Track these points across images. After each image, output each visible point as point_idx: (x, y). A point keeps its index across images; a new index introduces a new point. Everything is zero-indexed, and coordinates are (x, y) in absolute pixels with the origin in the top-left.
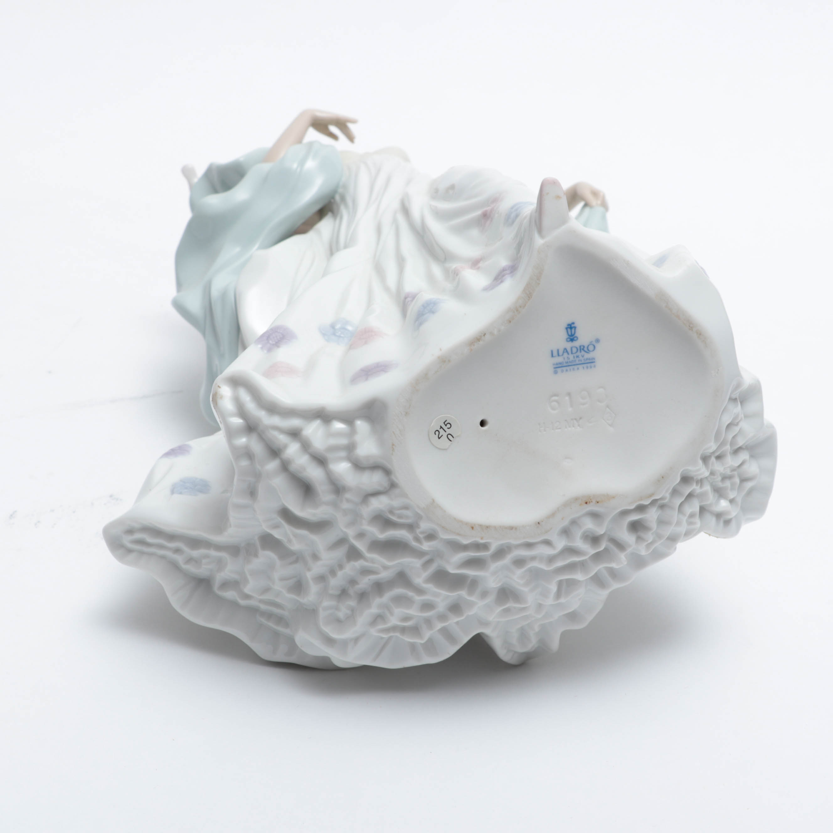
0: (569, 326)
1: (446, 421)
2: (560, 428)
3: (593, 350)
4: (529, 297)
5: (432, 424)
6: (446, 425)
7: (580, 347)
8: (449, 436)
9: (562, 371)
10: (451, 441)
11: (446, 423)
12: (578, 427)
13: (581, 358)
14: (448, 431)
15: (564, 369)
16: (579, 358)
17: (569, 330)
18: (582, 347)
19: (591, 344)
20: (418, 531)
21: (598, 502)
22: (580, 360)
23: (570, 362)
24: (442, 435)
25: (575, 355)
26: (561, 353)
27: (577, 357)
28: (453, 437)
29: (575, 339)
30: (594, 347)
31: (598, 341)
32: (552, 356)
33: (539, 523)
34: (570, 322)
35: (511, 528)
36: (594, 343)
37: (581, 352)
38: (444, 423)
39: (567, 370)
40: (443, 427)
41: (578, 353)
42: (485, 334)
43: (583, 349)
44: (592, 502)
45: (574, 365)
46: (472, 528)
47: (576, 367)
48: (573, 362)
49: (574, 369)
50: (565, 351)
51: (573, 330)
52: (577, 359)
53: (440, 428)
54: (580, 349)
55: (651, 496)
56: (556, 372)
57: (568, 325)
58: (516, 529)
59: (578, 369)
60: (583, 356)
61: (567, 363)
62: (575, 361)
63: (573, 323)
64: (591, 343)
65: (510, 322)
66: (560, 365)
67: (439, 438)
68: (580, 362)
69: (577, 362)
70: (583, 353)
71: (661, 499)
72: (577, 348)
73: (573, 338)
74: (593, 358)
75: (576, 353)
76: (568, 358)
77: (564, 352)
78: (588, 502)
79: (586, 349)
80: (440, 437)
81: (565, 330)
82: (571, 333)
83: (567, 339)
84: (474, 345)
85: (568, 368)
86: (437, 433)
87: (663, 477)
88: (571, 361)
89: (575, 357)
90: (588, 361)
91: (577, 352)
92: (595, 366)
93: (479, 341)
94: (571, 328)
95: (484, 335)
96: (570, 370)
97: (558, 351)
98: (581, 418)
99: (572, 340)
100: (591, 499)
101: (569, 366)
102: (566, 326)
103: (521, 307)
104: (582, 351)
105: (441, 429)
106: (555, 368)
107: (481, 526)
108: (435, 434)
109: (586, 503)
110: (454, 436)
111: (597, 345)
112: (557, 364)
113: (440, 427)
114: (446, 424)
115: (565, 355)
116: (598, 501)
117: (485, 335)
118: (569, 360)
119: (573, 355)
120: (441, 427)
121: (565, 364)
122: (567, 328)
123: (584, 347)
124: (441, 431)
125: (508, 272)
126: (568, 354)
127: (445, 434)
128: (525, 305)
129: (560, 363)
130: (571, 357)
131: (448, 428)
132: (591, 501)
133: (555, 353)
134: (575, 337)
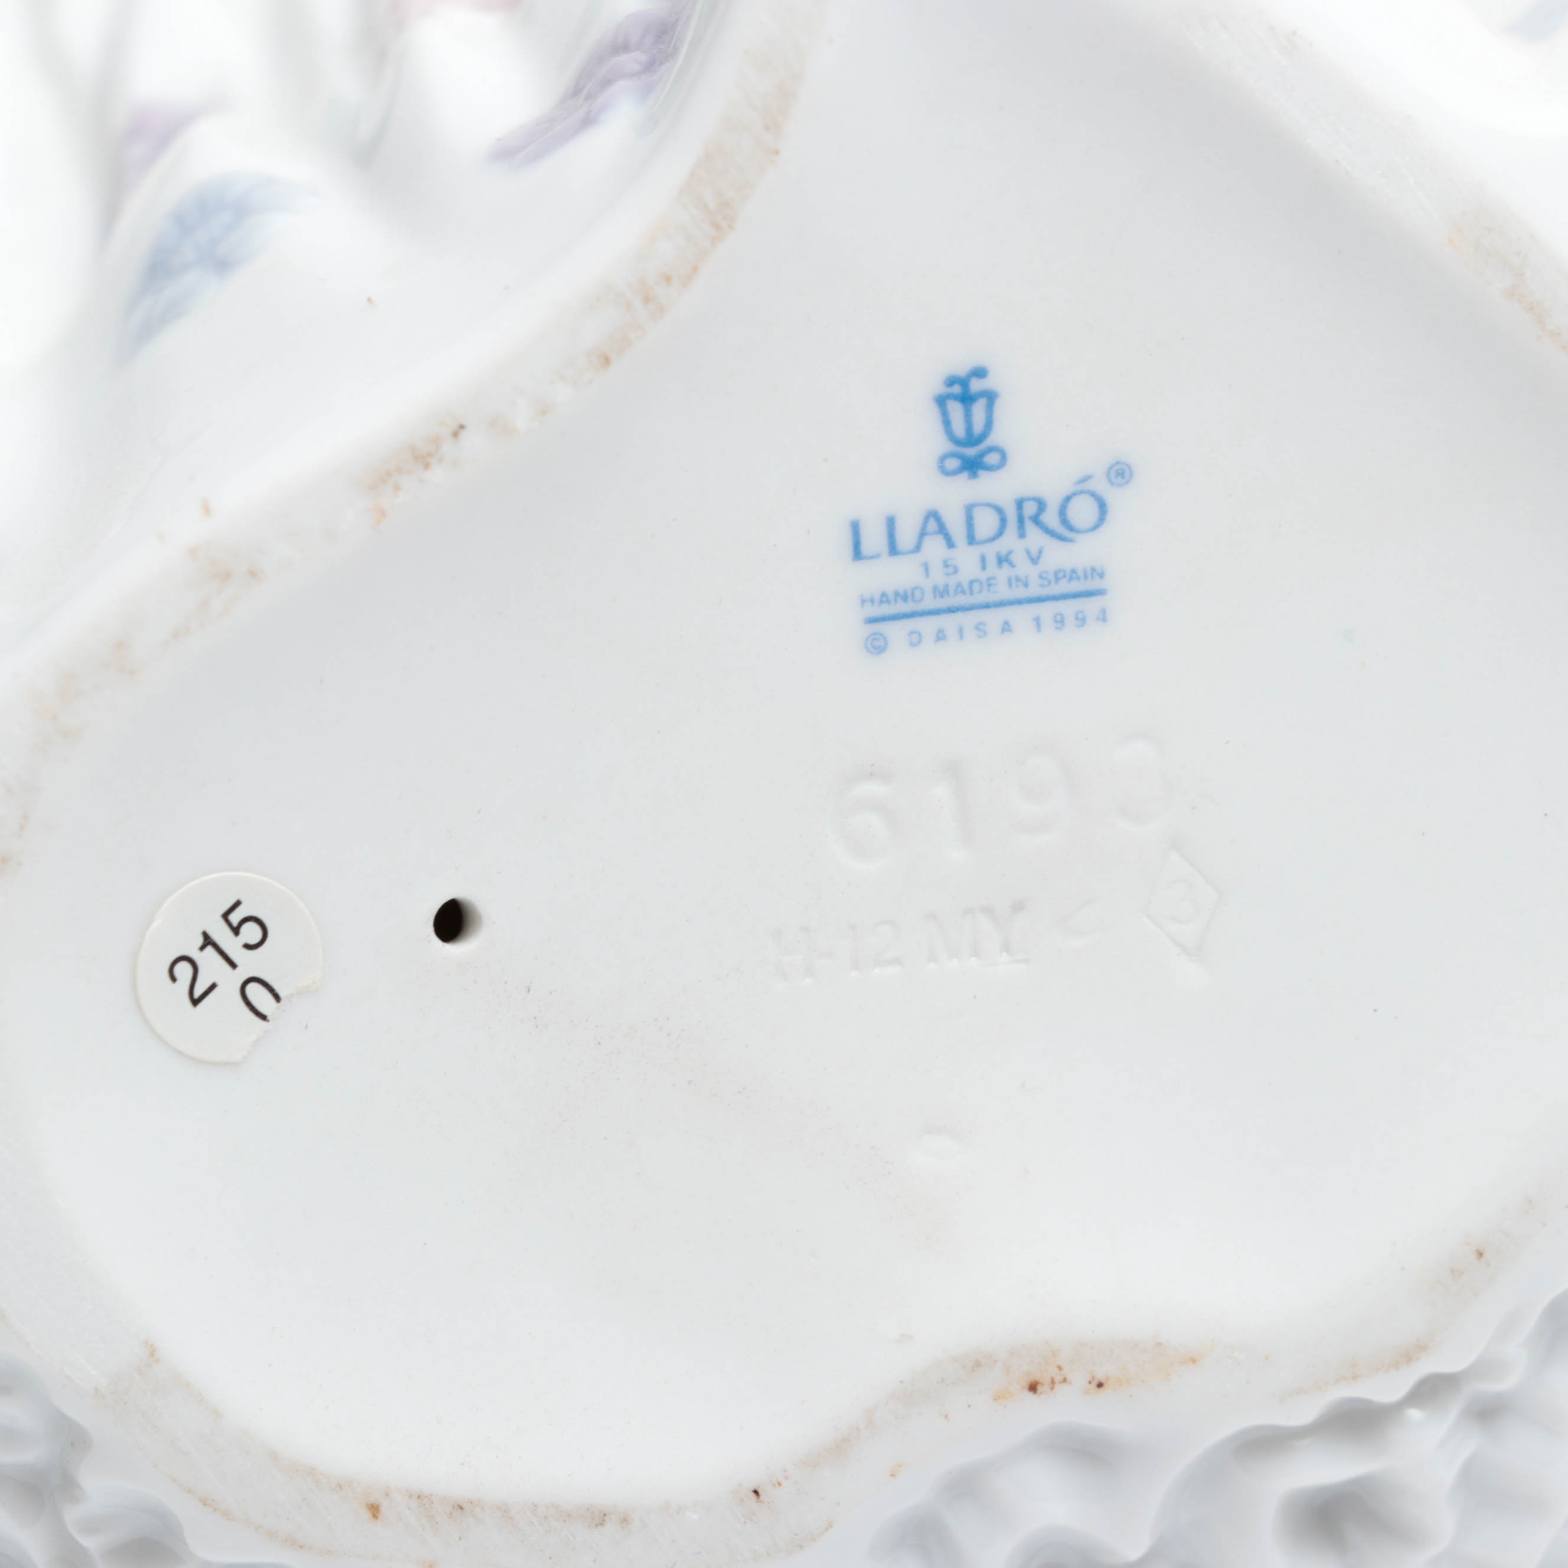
0: (957, 389)
1: (237, 904)
2: (897, 961)
3: (1096, 527)
4: (716, 226)
5: (155, 924)
6: (236, 931)
7: (1020, 504)
8: (255, 992)
9: (916, 640)
10: (263, 1017)
11: (235, 918)
12: (1005, 954)
13: (1023, 567)
14: (250, 964)
15: (928, 626)
16: (1012, 565)
17: (956, 410)
18: (1030, 509)
19: (1082, 492)
20: (72, 1515)
21: (1100, 1385)
22: (1018, 579)
23: (960, 589)
24: (213, 987)
25: (991, 551)
26: (906, 536)
27: (1003, 560)
28: (277, 997)
29: (992, 459)
30: (1102, 507)
31: (1121, 474)
32: (857, 553)
33: (756, 1492)
34: (961, 369)
35: (599, 1518)
36: (1099, 485)
37: (1022, 535)
38: (225, 916)
39: (940, 636)
40: (215, 937)
41: (1010, 541)
42: (462, 427)
43: (1036, 520)
44: (1065, 1380)
45: (987, 606)
46: (374, 1510)
47: (993, 618)
48: (976, 587)
49: (980, 629)
50: (932, 525)
51: (979, 410)
52: (1003, 574)
53: (202, 948)
54: (1021, 520)
55: (1408, 1356)
56: (876, 646)
57: (951, 381)
58: (625, 1521)
59: (1006, 627)
60: (1035, 560)
61: (941, 592)
62: (990, 583)
63: (980, 373)
64: (1082, 487)
65: (606, 361)
66: (901, 607)
67: (195, 1002)
68: (1020, 592)
69: (1003, 592)
70: (1035, 537)
71: (1480, 1369)
72: (999, 510)
73: (982, 454)
74: (1093, 570)
75: (993, 539)
76: (946, 565)
77: (923, 534)
78: (1047, 1380)
79: (1051, 518)
80: (198, 992)
81: (934, 412)
82: (969, 428)
83: (943, 459)
84: (397, 488)
85: (949, 622)
86: (184, 971)
87: (1480, 1254)
88: (965, 585)
89: (992, 561)
90: (1065, 586)
91: (1000, 532)
92: (1103, 617)
93: (427, 466)
94: (967, 399)
95: (455, 435)
96: (961, 632)
97: (891, 523)
98: (1018, 907)
99: (972, 466)
100: (1060, 1368)
101: (951, 610)
102: (938, 387)
103: (668, 279)
104: (1031, 528)
105: (209, 949)
106: (872, 621)
107: (421, 1498)
108: (174, 979)
109: (1033, 1388)
110: (281, 994)
111: (1113, 497)
112: (884, 598)
113: (200, 940)
114: (235, 923)
115: (934, 547)
116: (1100, 1377)
117: (463, 434)
118: (952, 581)
119: (975, 552)
120: (208, 941)
121: (930, 602)
122: (941, 401)
123: (1041, 505)
124: (210, 963)
125: (631, 61)
126: (950, 544)
127: (229, 981)
128: (695, 269)
129: (903, 596)
130: (967, 559)
131: (248, 947)
132: (1058, 1378)
133: (874, 539)
134: (991, 449)
